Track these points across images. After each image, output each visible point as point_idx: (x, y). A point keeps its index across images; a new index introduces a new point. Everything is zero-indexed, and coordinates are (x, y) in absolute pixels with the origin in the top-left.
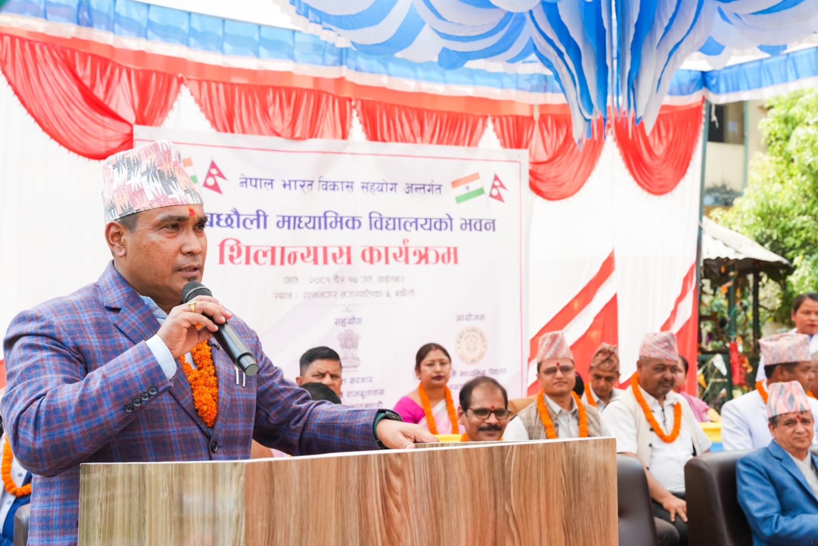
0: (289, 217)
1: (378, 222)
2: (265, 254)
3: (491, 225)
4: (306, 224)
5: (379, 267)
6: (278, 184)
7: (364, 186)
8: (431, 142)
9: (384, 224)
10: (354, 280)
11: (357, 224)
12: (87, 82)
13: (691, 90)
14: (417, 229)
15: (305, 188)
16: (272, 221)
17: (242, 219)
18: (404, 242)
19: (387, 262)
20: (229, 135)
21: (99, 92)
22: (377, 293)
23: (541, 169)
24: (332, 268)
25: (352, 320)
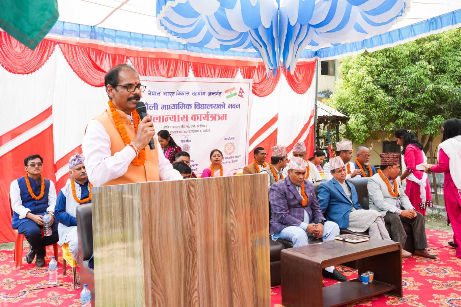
0: (166, 105)
1: (198, 106)
2: (157, 119)
3: (238, 106)
4: (172, 107)
5: (198, 122)
6: (162, 94)
7: (193, 93)
8: (218, 77)
9: (200, 107)
10: (188, 127)
11: (190, 107)
12: (94, 60)
13: (312, 56)
14: (212, 108)
15: (172, 95)
16: (159, 107)
17: (149, 106)
18: (207, 113)
19: (201, 120)
20: (145, 76)
21: (98, 63)
22: (197, 131)
23: (257, 86)
24: (181, 123)
25: (188, 141)
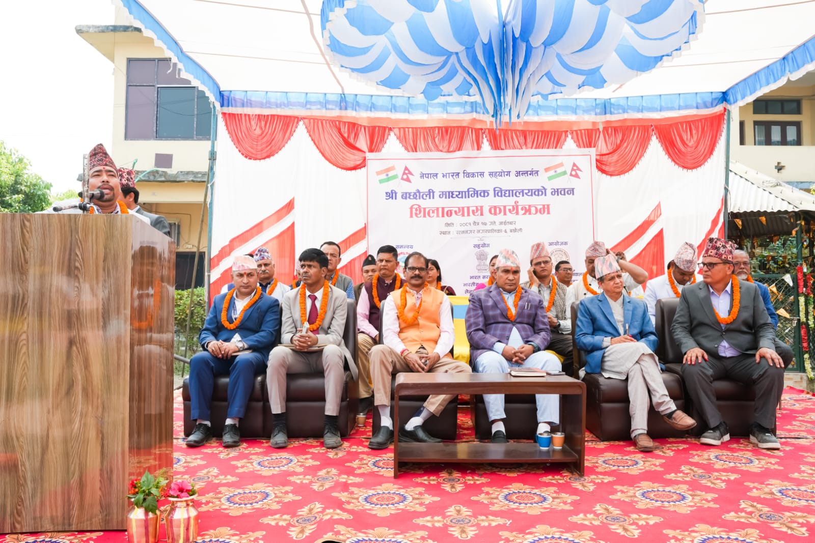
0: (446, 192)
1: (499, 192)
2: (433, 212)
3: (571, 192)
4: (457, 196)
5: (500, 217)
6: (440, 176)
7: (491, 174)
8: (532, 148)
9: (503, 194)
10: (485, 224)
11: (486, 194)
12: (346, 135)
13: (714, 104)
14: (523, 196)
15: (454, 177)
16: (437, 195)
17: (421, 194)
18: (515, 202)
19: (505, 214)
20: (415, 153)
21: (351, 140)
22: (499, 231)
23: (605, 158)
24: (472, 218)
25: (484, 245)
